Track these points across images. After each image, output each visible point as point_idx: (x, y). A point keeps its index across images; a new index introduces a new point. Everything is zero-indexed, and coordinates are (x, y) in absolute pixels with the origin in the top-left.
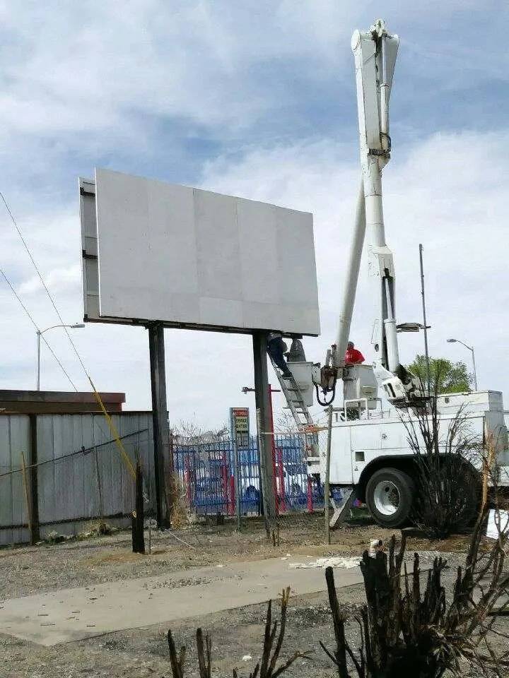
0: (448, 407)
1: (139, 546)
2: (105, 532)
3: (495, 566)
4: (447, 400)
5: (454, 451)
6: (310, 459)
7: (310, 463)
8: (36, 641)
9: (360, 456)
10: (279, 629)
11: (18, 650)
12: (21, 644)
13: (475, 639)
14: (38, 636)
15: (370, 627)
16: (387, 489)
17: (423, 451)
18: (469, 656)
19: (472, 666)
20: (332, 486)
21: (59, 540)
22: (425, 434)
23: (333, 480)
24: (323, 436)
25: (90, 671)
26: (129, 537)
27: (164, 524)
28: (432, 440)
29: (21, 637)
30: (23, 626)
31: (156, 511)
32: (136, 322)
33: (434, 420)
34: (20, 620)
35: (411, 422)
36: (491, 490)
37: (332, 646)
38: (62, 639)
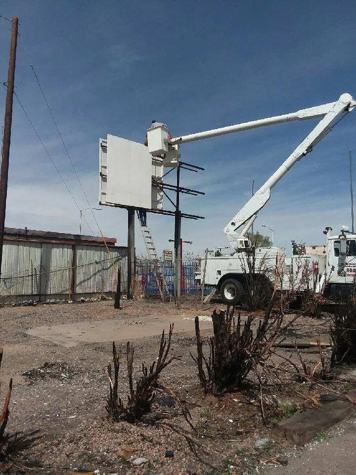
0: (260, 253)
1: (117, 306)
2: (103, 299)
3: (278, 321)
4: (260, 250)
5: (261, 272)
6: (197, 273)
7: (197, 274)
8: (63, 345)
9: (219, 272)
10: (167, 345)
11: (53, 348)
12: (55, 345)
13: (266, 356)
14: (64, 343)
15: (215, 347)
16: (230, 288)
17: (248, 271)
18: (262, 365)
19: (263, 369)
20: (206, 285)
21: (83, 301)
22: (249, 264)
23: (206, 282)
24: (203, 262)
25: (85, 360)
26: (113, 302)
27: (130, 297)
28: (252, 267)
29: (56, 343)
30: (59, 338)
31: (127, 291)
32: (122, 207)
33: (254, 258)
34: (57, 335)
35: (243, 259)
36: (278, 291)
37: (196, 355)
38: (75, 345)
